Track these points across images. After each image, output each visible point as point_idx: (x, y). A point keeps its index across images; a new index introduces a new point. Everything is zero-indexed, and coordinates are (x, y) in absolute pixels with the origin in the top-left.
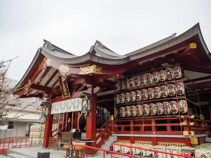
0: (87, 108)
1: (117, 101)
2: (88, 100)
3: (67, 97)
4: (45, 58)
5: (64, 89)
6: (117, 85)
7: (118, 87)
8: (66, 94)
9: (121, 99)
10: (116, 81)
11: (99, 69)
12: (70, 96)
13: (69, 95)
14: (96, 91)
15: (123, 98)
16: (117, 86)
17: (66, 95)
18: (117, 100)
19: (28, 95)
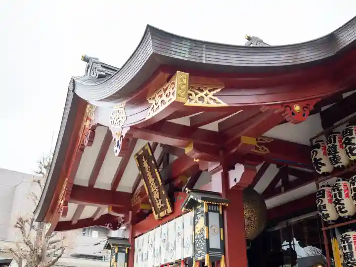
0: (208, 241)
1: (325, 213)
2: (210, 214)
3: (162, 214)
4: (88, 106)
5: (152, 190)
6: (320, 154)
7: (322, 162)
8: (159, 205)
9: (337, 202)
10: (314, 141)
11: (210, 91)
12: (169, 210)
13: (167, 208)
14: (235, 180)
15: (347, 196)
16: (318, 157)
17: (162, 209)
18: (325, 206)
19: (75, 222)
